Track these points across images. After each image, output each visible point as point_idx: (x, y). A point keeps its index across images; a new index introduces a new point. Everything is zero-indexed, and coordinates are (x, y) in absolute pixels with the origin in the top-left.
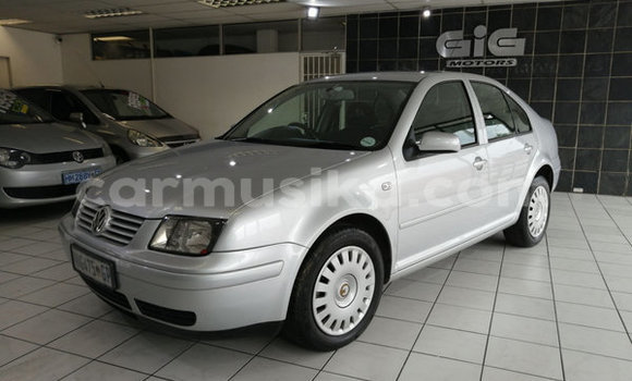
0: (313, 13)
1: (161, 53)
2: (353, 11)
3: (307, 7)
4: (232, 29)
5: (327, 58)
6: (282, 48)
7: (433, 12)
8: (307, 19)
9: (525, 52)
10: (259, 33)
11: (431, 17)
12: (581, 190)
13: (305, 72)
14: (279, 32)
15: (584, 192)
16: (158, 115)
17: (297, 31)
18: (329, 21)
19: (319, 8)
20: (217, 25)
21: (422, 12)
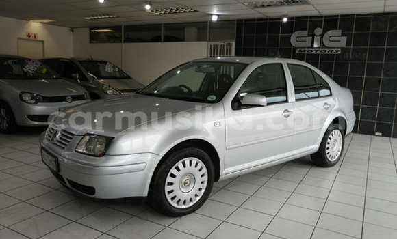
0: (214, 18)
1: (128, 40)
2: (241, 17)
3: (212, 15)
4: (169, 27)
5: (224, 45)
6: (200, 38)
7: (289, 19)
9: (346, 45)
10: (186, 29)
11: (287, 23)
12: (381, 134)
13: (211, 54)
14: (198, 29)
15: (382, 136)
16: (123, 77)
17: (207, 29)
18: (224, 23)
19: (218, 15)
20: (161, 24)
21: (282, 18)
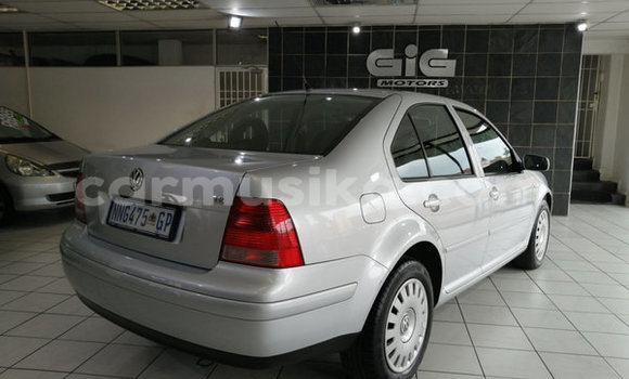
0: (235, 23)
1: (39, 62)
3: (230, 16)
5: (247, 74)
6: (187, 61)
7: (363, 28)
8: (229, 29)
9: (456, 74)
10: (161, 43)
11: (361, 33)
13: (222, 88)
14: (184, 43)
17: (211, 43)
18: (251, 32)
19: (242, 17)
20: (114, 32)
21: (351, 28)
